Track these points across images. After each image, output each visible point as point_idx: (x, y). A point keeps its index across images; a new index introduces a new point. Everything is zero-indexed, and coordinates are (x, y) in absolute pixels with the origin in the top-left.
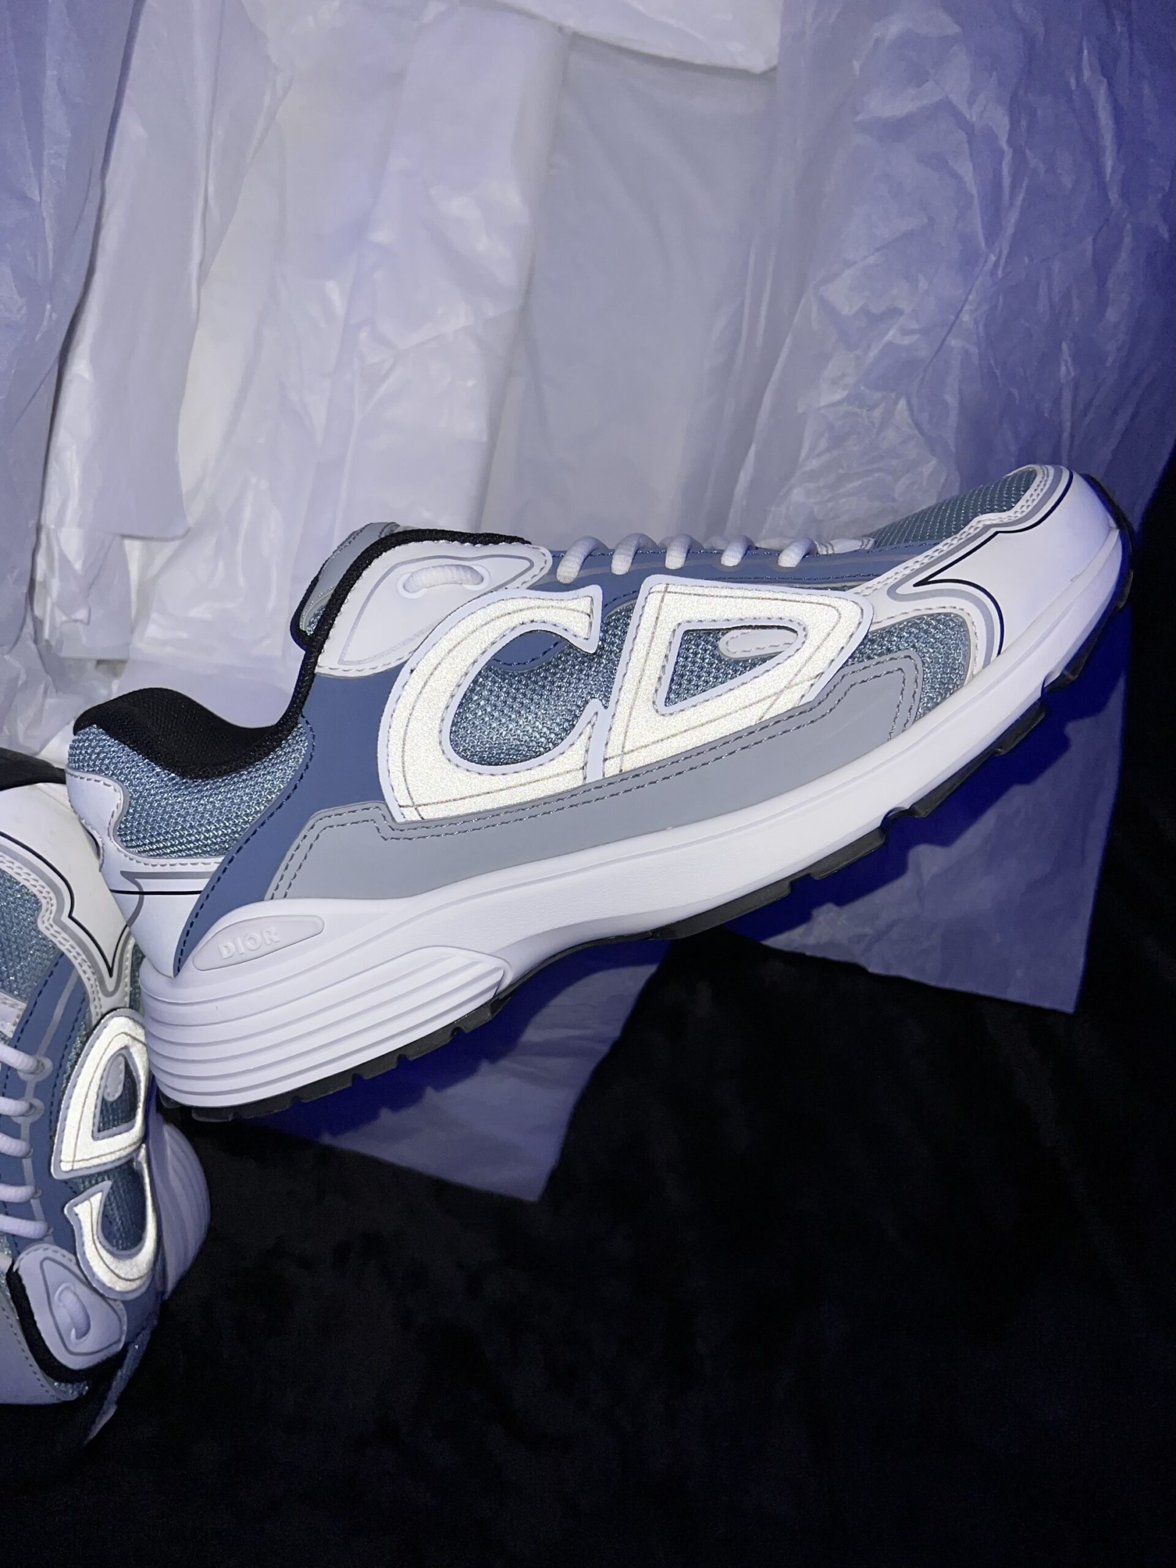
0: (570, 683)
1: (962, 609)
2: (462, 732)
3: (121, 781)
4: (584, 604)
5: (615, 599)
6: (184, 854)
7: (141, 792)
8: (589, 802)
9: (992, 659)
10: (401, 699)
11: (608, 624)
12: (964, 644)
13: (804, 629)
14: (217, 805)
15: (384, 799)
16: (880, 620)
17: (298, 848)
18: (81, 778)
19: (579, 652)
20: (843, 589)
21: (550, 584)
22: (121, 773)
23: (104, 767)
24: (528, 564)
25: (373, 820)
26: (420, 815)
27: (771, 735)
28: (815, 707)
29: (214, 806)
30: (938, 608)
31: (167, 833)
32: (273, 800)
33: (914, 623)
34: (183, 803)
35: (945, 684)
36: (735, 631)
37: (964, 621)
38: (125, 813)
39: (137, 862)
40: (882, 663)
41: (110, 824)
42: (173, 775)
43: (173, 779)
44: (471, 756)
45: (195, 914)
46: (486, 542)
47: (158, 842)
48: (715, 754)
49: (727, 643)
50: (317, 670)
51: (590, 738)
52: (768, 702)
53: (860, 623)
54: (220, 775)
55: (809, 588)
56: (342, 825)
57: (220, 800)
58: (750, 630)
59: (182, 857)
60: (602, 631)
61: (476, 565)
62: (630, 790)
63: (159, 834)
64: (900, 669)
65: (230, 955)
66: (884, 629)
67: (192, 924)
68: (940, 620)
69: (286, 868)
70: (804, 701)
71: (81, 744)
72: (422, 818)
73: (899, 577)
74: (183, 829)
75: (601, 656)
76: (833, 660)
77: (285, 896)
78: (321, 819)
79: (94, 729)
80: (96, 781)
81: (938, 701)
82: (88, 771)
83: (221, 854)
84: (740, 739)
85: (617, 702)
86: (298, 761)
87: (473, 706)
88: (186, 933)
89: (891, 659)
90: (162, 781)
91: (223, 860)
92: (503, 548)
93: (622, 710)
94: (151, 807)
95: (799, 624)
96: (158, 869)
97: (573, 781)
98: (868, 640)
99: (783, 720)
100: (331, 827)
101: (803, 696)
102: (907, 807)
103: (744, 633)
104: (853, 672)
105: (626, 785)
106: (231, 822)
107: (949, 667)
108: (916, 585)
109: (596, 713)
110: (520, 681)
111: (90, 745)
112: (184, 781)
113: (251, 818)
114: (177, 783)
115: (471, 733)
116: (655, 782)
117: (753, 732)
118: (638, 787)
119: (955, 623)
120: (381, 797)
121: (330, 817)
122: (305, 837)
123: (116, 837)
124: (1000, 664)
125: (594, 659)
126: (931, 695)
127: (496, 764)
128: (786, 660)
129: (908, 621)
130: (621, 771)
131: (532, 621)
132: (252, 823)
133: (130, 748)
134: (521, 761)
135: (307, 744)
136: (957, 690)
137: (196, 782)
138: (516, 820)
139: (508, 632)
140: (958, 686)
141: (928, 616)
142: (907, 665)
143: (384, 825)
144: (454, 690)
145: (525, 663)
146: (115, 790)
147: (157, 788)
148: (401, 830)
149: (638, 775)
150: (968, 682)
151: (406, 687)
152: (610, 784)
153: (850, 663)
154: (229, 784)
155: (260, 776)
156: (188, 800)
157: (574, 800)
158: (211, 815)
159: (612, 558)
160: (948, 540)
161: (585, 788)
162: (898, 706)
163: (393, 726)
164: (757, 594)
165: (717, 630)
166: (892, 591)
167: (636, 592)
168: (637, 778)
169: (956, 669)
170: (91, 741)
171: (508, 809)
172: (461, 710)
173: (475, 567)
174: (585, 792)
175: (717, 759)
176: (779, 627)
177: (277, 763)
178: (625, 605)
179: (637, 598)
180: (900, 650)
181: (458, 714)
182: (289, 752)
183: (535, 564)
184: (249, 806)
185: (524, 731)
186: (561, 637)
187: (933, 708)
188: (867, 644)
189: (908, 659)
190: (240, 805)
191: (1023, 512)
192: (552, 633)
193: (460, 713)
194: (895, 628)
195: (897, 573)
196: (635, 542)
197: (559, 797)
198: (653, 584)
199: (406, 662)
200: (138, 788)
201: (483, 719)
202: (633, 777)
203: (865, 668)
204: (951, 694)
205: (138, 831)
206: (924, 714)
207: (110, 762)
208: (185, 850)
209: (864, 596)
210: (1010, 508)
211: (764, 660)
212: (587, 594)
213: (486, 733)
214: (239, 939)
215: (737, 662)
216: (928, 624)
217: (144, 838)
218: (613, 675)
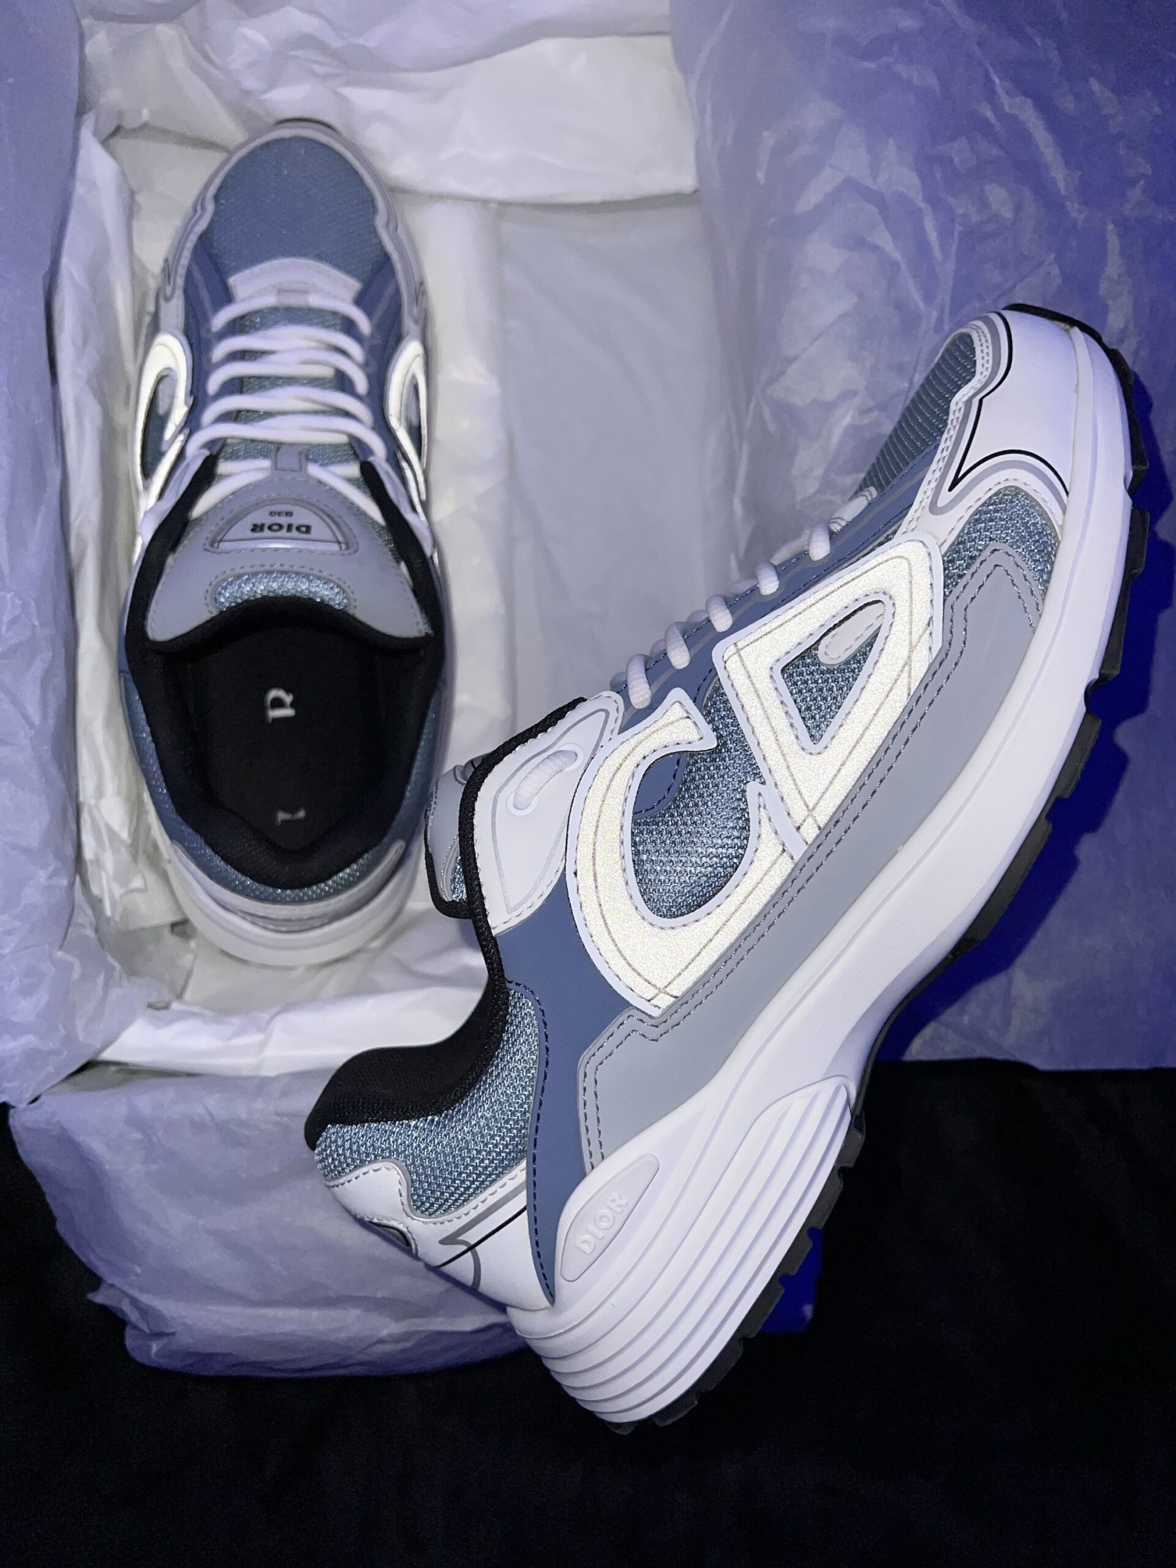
0: (717, 785)
1: (1007, 480)
2: (655, 895)
3: (388, 1157)
4: (677, 711)
5: (699, 689)
6: (488, 1183)
7: (412, 1154)
8: (812, 876)
9: (1065, 502)
10: (584, 905)
11: (709, 712)
12: (1032, 507)
13: (884, 593)
14: (488, 1116)
15: (631, 1005)
16: (944, 539)
17: (585, 1104)
18: (349, 1182)
19: (703, 754)
20: (888, 539)
21: (634, 717)
22: (383, 1150)
23: (364, 1156)
24: (603, 714)
25: (633, 1031)
26: (672, 996)
27: (930, 702)
28: (949, 650)
29: (486, 1118)
30: (985, 494)
31: (460, 1174)
32: (535, 1075)
33: (976, 519)
34: (456, 1136)
35: (1043, 551)
36: (825, 639)
37: (1016, 488)
38: (410, 1183)
39: (450, 1221)
40: (976, 571)
41: (403, 1204)
42: (430, 1118)
43: (432, 1121)
44: (677, 911)
45: (534, 1232)
46: (554, 722)
47: (457, 1188)
48: (893, 753)
49: (826, 654)
50: (494, 932)
51: (770, 819)
52: (905, 674)
53: (929, 554)
54: (472, 1086)
55: (858, 559)
56: (610, 1055)
57: (488, 1109)
58: (837, 629)
59: (488, 1186)
60: (709, 723)
61: (563, 746)
62: (841, 840)
63: (454, 1181)
64: (996, 566)
65: (592, 1247)
66: (953, 544)
67: (537, 1243)
68: (995, 502)
69: (587, 1130)
70: (935, 653)
71: (328, 1152)
72: (676, 997)
73: (930, 493)
74: (472, 1159)
75: (725, 743)
76: (932, 601)
77: (603, 1157)
78: (588, 1063)
79: (332, 1129)
80: (364, 1174)
81: (1049, 569)
82: (350, 1171)
83: (522, 1158)
84: (904, 725)
85: (770, 771)
86: (533, 1024)
87: (648, 866)
88: (537, 1255)
89: (981, 563)
90: (424, 1130)
91: (527, 1163)
92: (571, 717)
93: (781, 774)
94: (430, 1161)
95: (876, 592)
96: (474, 1214)
97: (785, 867)
98: (948, 562)
99: (930, 681)
100: (601, 1064)
101: (930, 649)
102: (1097, 676)
103: (834, 635)
104: (958, 597)
105: (834, 838)
106: (511, 1122)
107: (1035, 535)
108: (950, 489)
109: (760, 794)
110: (672, 816)
111: (337, 1146)
112: (443, 1115)
113: (526, 1106)
114: (438, 1123)
115: (663, 890)
116: (858, 817)
117: (912, 710)
118: (846, 832)
119: (1009, 495)
120: (627, 1004)
121: (594, 1055)
122: (585, 1089)
123: (415, 1212)
124: (1075, 502)
125: (720, 750)
126: (1039, 568)
127: (706, 902)
128: (890, 629)
129: (968, 523)
130: (820, 828)
131: (645, 758)
132: (531, 1110)
133: (375, 1122)
134: (725, 884)
135: (530, 1004)
136: (1057, 549)
137: (454, 1109)
138: (759, 939)
139: (631, 780)
140: (1055, 544)
141: (983, 505)
142: (997, 558)
143: (644, 1028)
144: (622, 863)
145: (664, 798)
146: (388, 1169)
147: (423, 1140)
148: (665, 1022)
149: (837, 822)
150: (1062, 536)
151: (580, 891)
152: (819, 847)
153: (947, 593)
154: (486, 1089)
155: (508, 1062)
156: (460, 1130)
157: (798, 884)
158: (489, 1128)
159: (668, 660)
160: (945, 436)
161: (799, 867)
162: (1019, 597)
163: (594, 933)
164: (819, 595)
165: (808, 649)
166: (934, 508)
167: (712, 670)
168: (838, 824)
169: (1042, 532)
170: (336, 1141)
171: (745, 935)
172: (640, 877)
173: (562, 749)
174: (801, 870)
175: (897, 756)
176: (861, 608)
177: (516, 1040)
178: (711, 688)
179: (717, 674)
180: (981, 551)
181: (640, 882)
182: (520, 1022)
183: (609, 710)
184: (517, 1096)
185: (709, 856)
186: (678, 752)
187: (1049, 577)
188: (949, 567)
189: (996, 552)
190: (508, 1101)
191: (987, 369)
192: (668, 755)
193: (641, 880)
194: (962, 537)
195: (925, 492)
196: (678, 632)
197: (782, 891)
198: (721, 653)
199: (565, 869)
200: (407, 1152)
201: (665, 871)
202: (835, 826)
203: (965, 587)
204: (1055, 556)
205: (433, 1192)
206: (1047, 588)
207: (366, 1149)
208: (487, 1178)
209: (913, 530)
210: (973, 374)
211: (870, 644)
212: (673, 702)
213: (677, 881)
214: (590, 1226)
215: (847, 662)
216: (986, 513)
217: (442, 1193)
218: (748, 751)
